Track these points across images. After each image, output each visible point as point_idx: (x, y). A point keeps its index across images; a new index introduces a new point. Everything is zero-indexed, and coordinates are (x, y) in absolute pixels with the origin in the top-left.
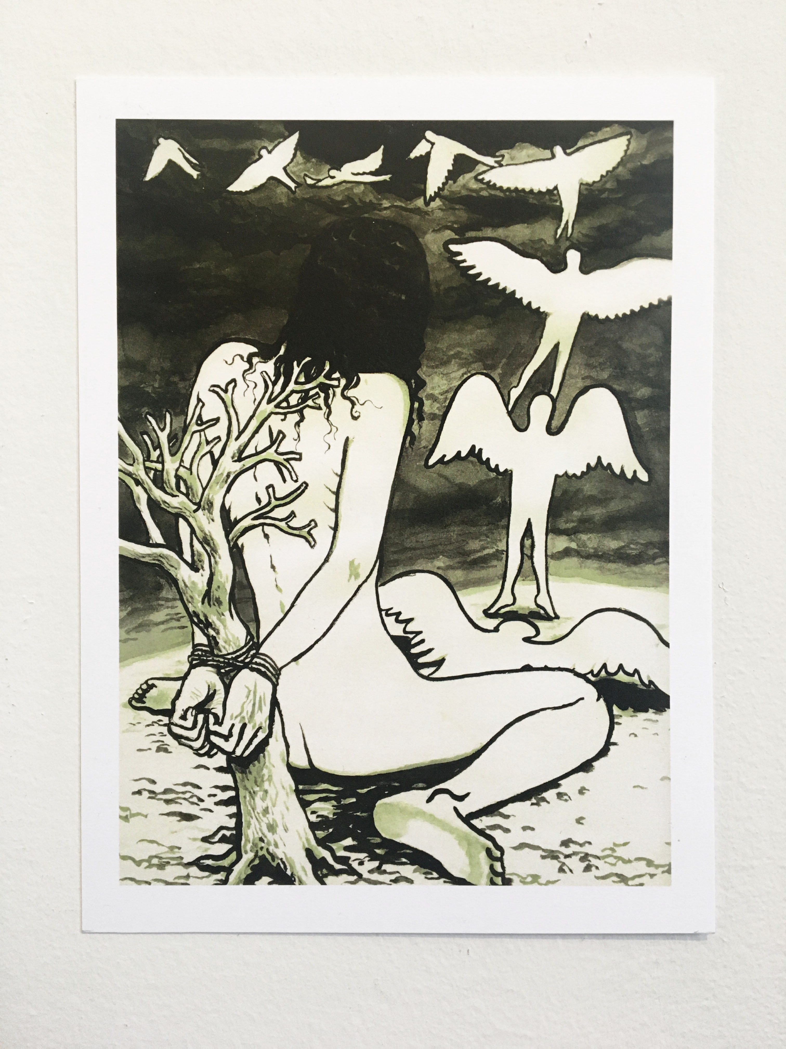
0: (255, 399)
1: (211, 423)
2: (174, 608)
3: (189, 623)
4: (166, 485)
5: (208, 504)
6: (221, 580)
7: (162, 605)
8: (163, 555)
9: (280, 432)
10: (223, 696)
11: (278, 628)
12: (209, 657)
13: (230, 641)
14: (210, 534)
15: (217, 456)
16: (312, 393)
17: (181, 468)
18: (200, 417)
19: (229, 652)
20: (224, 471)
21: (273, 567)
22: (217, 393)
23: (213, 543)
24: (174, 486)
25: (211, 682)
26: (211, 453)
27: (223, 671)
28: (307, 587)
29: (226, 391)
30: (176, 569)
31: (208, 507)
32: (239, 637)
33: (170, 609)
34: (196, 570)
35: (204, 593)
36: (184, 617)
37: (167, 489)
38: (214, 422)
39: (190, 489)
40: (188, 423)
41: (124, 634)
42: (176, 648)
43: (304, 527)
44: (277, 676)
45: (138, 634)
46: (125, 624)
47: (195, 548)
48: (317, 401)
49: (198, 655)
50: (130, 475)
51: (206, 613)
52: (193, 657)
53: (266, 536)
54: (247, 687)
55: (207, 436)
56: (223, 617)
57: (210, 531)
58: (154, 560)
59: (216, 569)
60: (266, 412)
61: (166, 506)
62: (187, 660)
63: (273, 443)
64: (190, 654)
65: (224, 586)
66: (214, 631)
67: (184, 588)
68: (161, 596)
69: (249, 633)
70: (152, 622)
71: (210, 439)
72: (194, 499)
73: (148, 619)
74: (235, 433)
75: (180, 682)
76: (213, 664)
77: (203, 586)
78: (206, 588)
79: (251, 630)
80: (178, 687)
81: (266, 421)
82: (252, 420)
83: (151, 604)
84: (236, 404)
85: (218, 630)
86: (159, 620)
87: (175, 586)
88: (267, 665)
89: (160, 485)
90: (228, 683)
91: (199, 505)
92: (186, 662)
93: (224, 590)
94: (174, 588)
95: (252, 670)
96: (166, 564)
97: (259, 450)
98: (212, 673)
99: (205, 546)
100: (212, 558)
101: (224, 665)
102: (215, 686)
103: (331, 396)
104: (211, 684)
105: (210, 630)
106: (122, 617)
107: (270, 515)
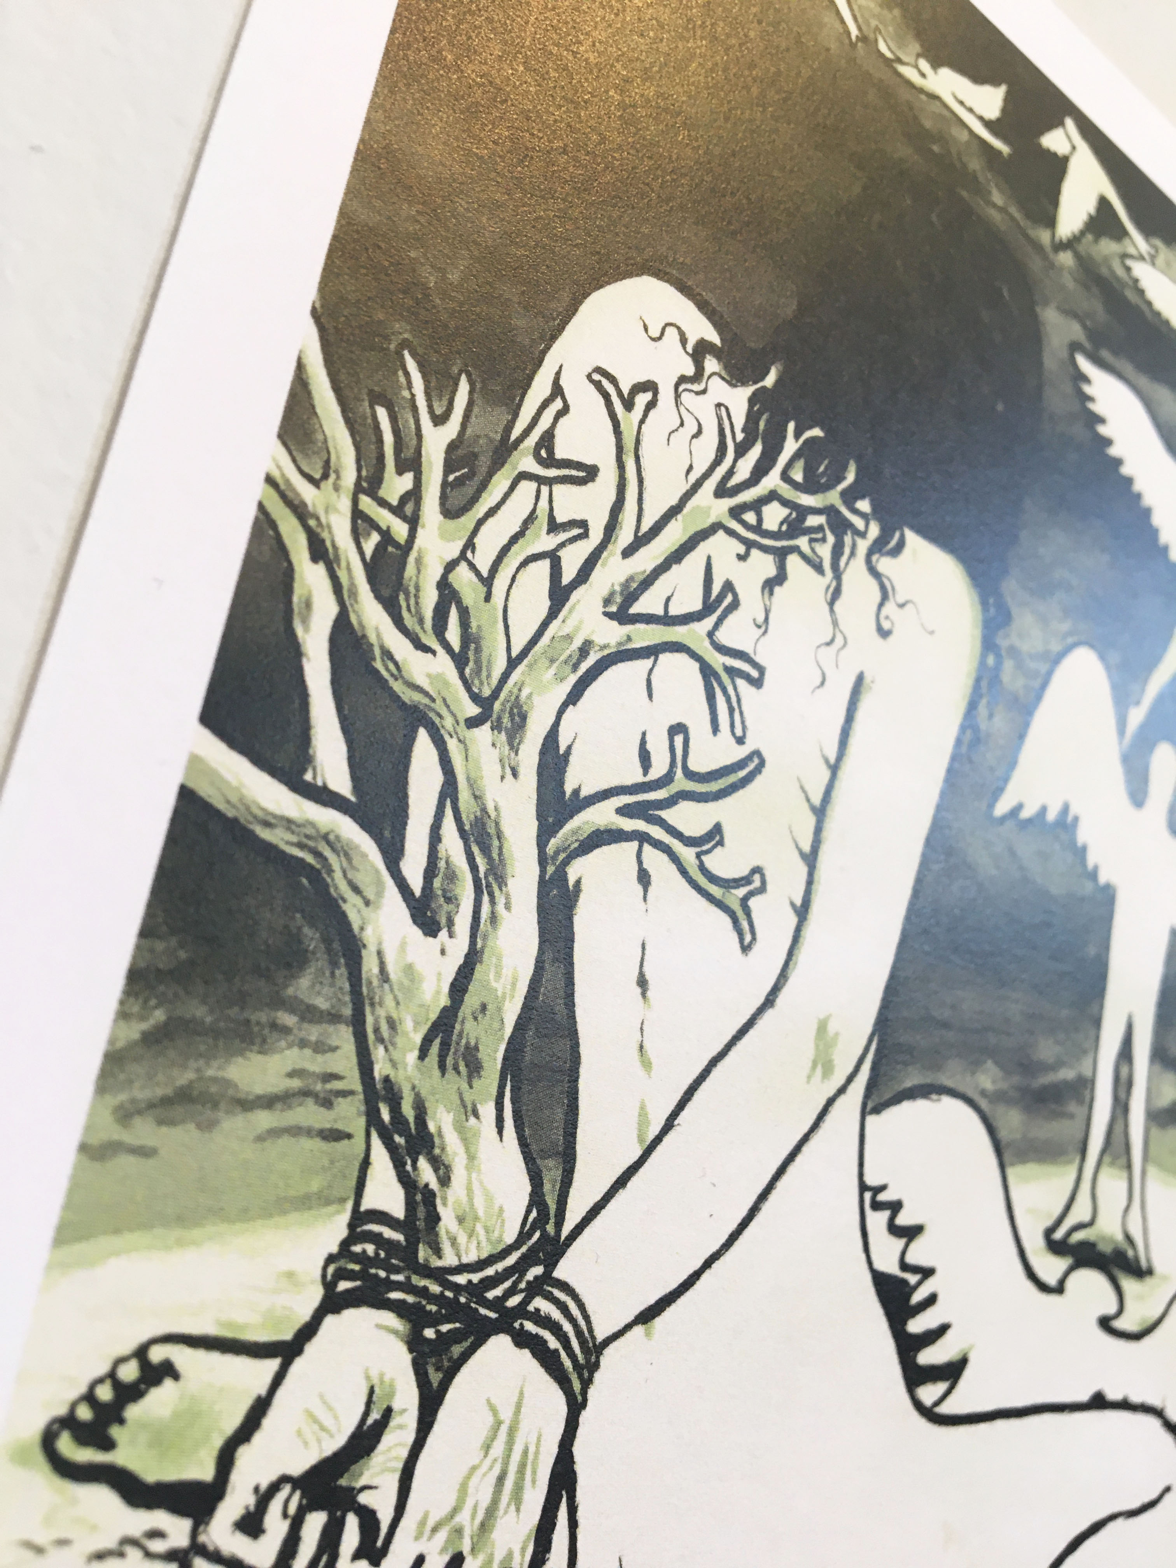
0: (690, 469)
1: (574, 473)
2: (324, 1052)
3: (362, 1121)
4: (407, 600)
5: (511, 714)
6: (494, 984)
7: (286, 1030)
8: (338, 837)
9: (728, 586)
10: (410, 1436)
11: (622, 1196)
12: (398, 1271)
13: (476, 1218)
14: (498, 815)
15: (568, 575)
16: (813, 521)
17: (463, 567)
18: (548, 438)
19: (465, 1260)
20: (577, 629)
21: (642, 982)
22: (606, 396)
23: (500, 848)
24: (428, 614)
25: (381, 1376)
26: (553, 557)
27: (429, 1333)
28: (716, 1073)
29: (629, 405)
30: (367, 903)
31: (509, 725)
32: (505, 1207)
33: (308, 1052)
34: (430, 928)
35: (433, 1016)
36: (352, 1093)
37: (405, 614)
38: (582, 474)
39: (473, 646)
40: (513, 437)
41: (107, 1118)
42: (294, 1216)
43: (737, 883)
44: (586, 1375)
45: (164, 1129)
46: (122, 1077)
47: (441, 848)
48: (818, 547)
49: (364, 1258)
50: (300, 511)
51: (424, 1093)
52: (342, 1263)
53: (644, 878)
54: (494, 1410)
55: (555, 505)
56: (472, 1120)
57: (501, 804)
58: (301, 846)
59: (490, 943)
60: (709, 516)
61: (387, 669)
62: (318, 1273)
63: (708, 608)
64: (334, 1249)
65: (499, 1009)
66: (436, 1170)
67: (375, 982)
68: (290, 991)
69: (536, 1199)
70: (231, 1092)
71: (561, 517)
72: (476, 682)
73: (220, 1074)
74: (625, 536)
75: (273, 1365)
76: (403, 1302)
77: (438, 992)
78: (444, 1001)
79: (547, 1187)
80: (261, 1388)
81: (703, 540)
82: (673, 521)
83: (246, 1014)
84: (643, 451)
85: (448, 1168)
86: (259, 1090)
87: (347, 965)
88: (567, 1327)
89: (386, 593)
90: (435, 1385)
91: (485, 703)
92: (312, 1282)
93: (496, 1025)
94: (342, 972)
95: (522, 1340)
96: (338, 875)
97: (674, 611)
98: (392, 1337)
99: (475, 849)
100: (486, 898)
101: (438, 1312)
102: (391, 1394)
103: (847, 551)
104: (382, 1382)
105: (423, 1163)
106: (120, 1044)
107: (664, 814)
